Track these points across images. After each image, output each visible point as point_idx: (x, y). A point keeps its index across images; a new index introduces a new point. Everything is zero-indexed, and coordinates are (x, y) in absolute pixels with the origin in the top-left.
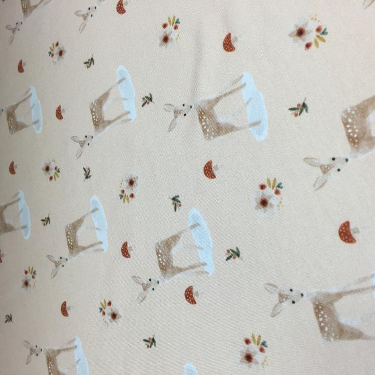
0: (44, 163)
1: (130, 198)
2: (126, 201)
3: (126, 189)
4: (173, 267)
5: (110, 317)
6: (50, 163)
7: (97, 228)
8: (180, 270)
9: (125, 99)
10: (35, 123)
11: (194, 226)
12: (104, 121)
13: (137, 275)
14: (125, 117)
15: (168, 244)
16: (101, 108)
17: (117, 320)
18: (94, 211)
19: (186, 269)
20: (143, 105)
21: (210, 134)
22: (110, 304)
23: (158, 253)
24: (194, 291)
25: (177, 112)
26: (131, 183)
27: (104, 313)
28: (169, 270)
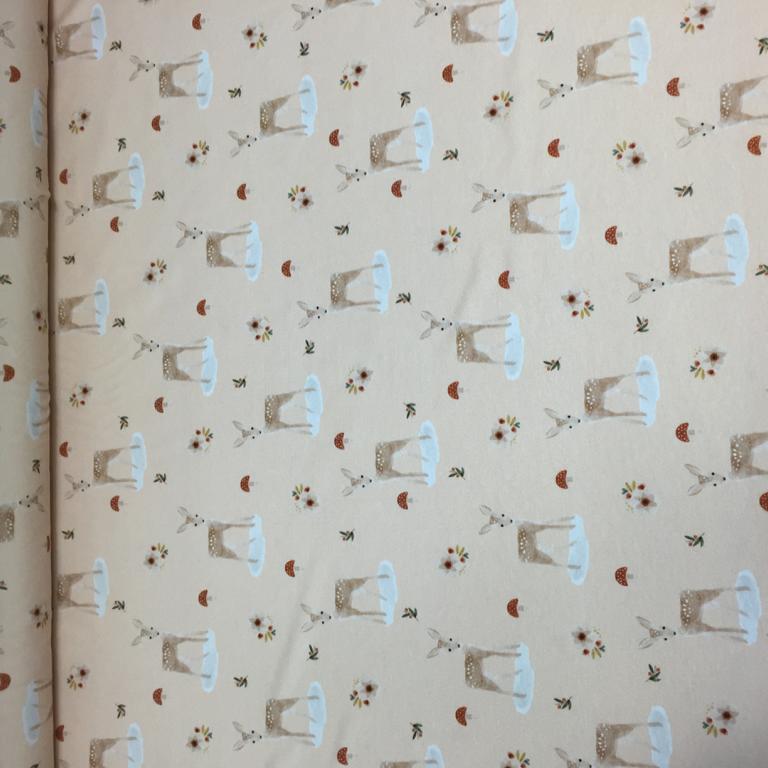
1: (358, 391)
3: (356, 380)
4: (391, 470)
5: (305, 503)
7: (309, 410)
8: (398, 475)
11: (424, 438)
15: (392, 447)
17: (313, 507)
19: (405, 475)
20: (398, 302)
22: (307, 490)
23: (377, 453)
24: (408, 497)
25: (434, 324)
26: (364, 375)
27: (298, 498)
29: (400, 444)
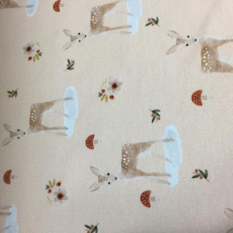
0: (27, 43)
1: (109, 99)
2: (104, 100)
3: (108, 90)
4: (135, 169)
5: (56, 196)
6: (34, 45)
7: (66, 115)
8: (142, 174)
9: (130, 14)
10: (29, 6)
11: (167, 140)
12: (102, 27)
13: (96, 166)
14: (126, 30)
15: (137, 148)
16: (103, 14)
17: (62, 200)
18: (67, 99)
19: (149, 175)
20: (147, 25)
21: (207, 68)
22: (59, 184)
23: (123, 153)
24: (151, 196)
25: (179, 41)
26: (115, 86)
27: (50, 191)
28: (130, 171)
29: (144, 146)
